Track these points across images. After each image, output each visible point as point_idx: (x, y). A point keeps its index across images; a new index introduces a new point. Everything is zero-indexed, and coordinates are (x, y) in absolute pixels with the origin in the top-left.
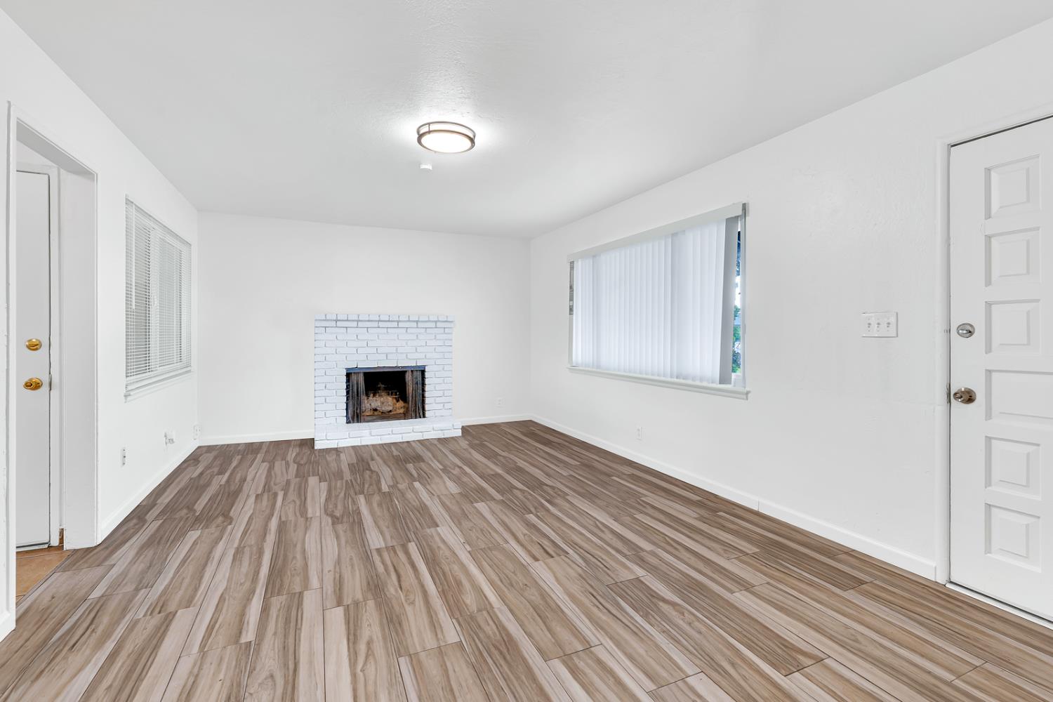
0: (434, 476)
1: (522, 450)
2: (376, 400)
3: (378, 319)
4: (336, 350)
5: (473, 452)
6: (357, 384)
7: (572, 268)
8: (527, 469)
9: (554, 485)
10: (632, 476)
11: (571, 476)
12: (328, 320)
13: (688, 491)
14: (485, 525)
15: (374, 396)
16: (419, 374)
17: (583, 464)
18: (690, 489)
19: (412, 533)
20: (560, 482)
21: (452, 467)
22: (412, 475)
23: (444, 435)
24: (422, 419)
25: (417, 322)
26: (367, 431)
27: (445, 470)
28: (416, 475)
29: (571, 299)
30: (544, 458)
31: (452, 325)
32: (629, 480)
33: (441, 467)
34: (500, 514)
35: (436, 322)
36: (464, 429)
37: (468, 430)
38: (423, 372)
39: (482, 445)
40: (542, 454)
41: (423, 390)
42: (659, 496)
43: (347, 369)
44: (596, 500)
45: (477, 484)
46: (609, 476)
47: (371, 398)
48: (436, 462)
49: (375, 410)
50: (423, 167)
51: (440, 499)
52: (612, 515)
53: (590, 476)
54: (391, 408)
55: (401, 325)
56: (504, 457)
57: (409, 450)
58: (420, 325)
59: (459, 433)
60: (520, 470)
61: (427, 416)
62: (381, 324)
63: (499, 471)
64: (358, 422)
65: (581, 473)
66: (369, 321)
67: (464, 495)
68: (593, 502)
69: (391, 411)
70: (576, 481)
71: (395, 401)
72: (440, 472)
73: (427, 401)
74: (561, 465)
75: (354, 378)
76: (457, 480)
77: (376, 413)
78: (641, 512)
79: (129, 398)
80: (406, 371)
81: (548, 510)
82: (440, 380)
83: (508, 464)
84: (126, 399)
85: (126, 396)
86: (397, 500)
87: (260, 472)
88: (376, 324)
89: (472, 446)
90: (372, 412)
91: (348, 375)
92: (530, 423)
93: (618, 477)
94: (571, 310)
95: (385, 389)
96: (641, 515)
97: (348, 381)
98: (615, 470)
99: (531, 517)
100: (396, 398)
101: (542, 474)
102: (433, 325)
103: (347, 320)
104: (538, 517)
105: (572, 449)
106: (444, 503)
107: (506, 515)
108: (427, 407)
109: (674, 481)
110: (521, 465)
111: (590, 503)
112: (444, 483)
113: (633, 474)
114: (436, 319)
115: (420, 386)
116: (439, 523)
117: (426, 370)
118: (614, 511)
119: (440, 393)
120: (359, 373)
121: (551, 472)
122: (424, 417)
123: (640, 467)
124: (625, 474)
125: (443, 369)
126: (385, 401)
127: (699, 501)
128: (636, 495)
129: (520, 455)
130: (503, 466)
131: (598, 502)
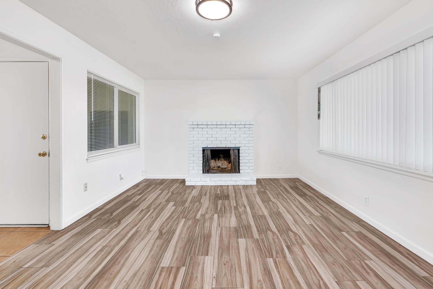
0: (228, 211)
1: (286, 199)
2: (219, 163)
3: (216, 124)
4: (198, 139)
5: (257, 196)
6: (208, 155)
7: (319, 91)
8: (284, 215)
9: (297, 232)
10: (359, 234)
11: (312, 225)
12: (194, 125)
13: (413, 262)
14: (236, 261)
15: (218, 160)
16: (237, 151)
17: (323, 217)
18: (415, 260)
19: (190, 257)
20: (302, 230)
21: (241, 205)
22: (217, 208)
23: (247, 183)
24: (238, 174)
25: (235, 125)
26: (209, 179)
27: (236, 208)
28: (219, 209)
29: (319, 109)
30: (297, 207)
31: (253, 126)
32: (356, 237)
33: (235, 205)
34: (250, 252)
35: (245, 125)
36: (258, 181)
37: (261, 182)
38: (239, 150)
39: (265, 192)
40: (297, 203)
41: (239, 159)
42: (383, 261)
43: (203, 148)
44: (326, 255)
45: (248, 222)
46: (340, 230)
47: (217, 161)
48: (234, 201)
49: (219, 167)
50: (214, 35)
51: (222, 230)
52: (336, 276)
53: (325, 229)
54: (226, 167)
55: (227, 126)
56: (273, 203)
57: (225, 191)
58: (237, 126)
59: (255, 183)
60: (279, 214)
61: (240, 172)
62: (218, 126)
63: (266, 213)
64: (208, 173)
65: (319, 224)
66: (212, 125)
67: (236, 230)
68: (323, 256)
69: (226, 168)
70: (314, 230)
71: (228, 163)
72: (233, 208)
73: (241, 165)
74: (307, 214)
75: (206, 151)
76: (239, 217)
77: (219, 169)
78: (365, 279)
79: (88, 161)
80: (230, 149)
81: (285, 257)
82: (247, 155)
83: (273, 208)
84: (87, 161)
85: (87, 160)
86: (199, 226)
87: (155, 195)
88: (215, 126)
89: (259, 192)
90: (217, 168)
91: (203, 151)
92: (297, 180)
93: (348, 233)
94: (319, 116)
95: (223, 157)
96: (364, 282)
97: (203, 153)
98: (347, 226)
99: (270, 261)
100: (228, 162)
101: (292, 219)
102: (243, 126)
103: (202, 125)
104: (275, 263)
105: (318, 202)
106: (222, 234)
107: (254, 255)
108: (241, 168)
109: (397, 246)
110: (281, 211)
111: (320, 258)
112: (231, 217)
113: (360, 232)
114: (245, 124)
115: (237, 157)
116: (209, 254)
117: (240, 149)
118: (339, 271)
119: (247, 161)
120: (208, 150)
121: (299, 220)
122: (239, 172)
123: (366, 225)
124: (354, 231)
125: (249, 149)
126: (223, 163)
127: (425, 277)
128: (362, 256)
129: (283, 202)
130: (270, 210)
131: (327, 256)
